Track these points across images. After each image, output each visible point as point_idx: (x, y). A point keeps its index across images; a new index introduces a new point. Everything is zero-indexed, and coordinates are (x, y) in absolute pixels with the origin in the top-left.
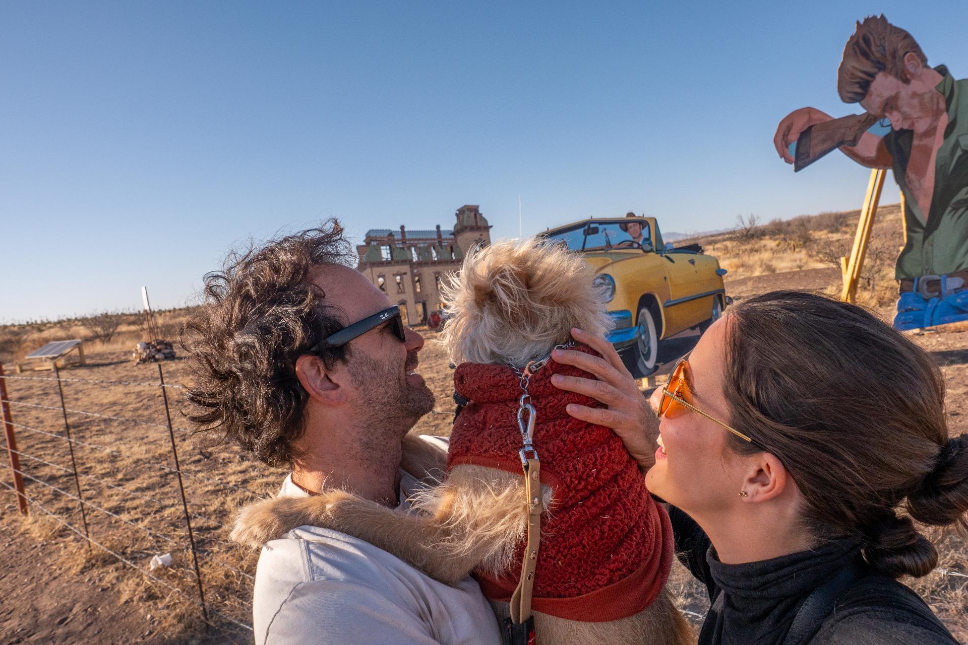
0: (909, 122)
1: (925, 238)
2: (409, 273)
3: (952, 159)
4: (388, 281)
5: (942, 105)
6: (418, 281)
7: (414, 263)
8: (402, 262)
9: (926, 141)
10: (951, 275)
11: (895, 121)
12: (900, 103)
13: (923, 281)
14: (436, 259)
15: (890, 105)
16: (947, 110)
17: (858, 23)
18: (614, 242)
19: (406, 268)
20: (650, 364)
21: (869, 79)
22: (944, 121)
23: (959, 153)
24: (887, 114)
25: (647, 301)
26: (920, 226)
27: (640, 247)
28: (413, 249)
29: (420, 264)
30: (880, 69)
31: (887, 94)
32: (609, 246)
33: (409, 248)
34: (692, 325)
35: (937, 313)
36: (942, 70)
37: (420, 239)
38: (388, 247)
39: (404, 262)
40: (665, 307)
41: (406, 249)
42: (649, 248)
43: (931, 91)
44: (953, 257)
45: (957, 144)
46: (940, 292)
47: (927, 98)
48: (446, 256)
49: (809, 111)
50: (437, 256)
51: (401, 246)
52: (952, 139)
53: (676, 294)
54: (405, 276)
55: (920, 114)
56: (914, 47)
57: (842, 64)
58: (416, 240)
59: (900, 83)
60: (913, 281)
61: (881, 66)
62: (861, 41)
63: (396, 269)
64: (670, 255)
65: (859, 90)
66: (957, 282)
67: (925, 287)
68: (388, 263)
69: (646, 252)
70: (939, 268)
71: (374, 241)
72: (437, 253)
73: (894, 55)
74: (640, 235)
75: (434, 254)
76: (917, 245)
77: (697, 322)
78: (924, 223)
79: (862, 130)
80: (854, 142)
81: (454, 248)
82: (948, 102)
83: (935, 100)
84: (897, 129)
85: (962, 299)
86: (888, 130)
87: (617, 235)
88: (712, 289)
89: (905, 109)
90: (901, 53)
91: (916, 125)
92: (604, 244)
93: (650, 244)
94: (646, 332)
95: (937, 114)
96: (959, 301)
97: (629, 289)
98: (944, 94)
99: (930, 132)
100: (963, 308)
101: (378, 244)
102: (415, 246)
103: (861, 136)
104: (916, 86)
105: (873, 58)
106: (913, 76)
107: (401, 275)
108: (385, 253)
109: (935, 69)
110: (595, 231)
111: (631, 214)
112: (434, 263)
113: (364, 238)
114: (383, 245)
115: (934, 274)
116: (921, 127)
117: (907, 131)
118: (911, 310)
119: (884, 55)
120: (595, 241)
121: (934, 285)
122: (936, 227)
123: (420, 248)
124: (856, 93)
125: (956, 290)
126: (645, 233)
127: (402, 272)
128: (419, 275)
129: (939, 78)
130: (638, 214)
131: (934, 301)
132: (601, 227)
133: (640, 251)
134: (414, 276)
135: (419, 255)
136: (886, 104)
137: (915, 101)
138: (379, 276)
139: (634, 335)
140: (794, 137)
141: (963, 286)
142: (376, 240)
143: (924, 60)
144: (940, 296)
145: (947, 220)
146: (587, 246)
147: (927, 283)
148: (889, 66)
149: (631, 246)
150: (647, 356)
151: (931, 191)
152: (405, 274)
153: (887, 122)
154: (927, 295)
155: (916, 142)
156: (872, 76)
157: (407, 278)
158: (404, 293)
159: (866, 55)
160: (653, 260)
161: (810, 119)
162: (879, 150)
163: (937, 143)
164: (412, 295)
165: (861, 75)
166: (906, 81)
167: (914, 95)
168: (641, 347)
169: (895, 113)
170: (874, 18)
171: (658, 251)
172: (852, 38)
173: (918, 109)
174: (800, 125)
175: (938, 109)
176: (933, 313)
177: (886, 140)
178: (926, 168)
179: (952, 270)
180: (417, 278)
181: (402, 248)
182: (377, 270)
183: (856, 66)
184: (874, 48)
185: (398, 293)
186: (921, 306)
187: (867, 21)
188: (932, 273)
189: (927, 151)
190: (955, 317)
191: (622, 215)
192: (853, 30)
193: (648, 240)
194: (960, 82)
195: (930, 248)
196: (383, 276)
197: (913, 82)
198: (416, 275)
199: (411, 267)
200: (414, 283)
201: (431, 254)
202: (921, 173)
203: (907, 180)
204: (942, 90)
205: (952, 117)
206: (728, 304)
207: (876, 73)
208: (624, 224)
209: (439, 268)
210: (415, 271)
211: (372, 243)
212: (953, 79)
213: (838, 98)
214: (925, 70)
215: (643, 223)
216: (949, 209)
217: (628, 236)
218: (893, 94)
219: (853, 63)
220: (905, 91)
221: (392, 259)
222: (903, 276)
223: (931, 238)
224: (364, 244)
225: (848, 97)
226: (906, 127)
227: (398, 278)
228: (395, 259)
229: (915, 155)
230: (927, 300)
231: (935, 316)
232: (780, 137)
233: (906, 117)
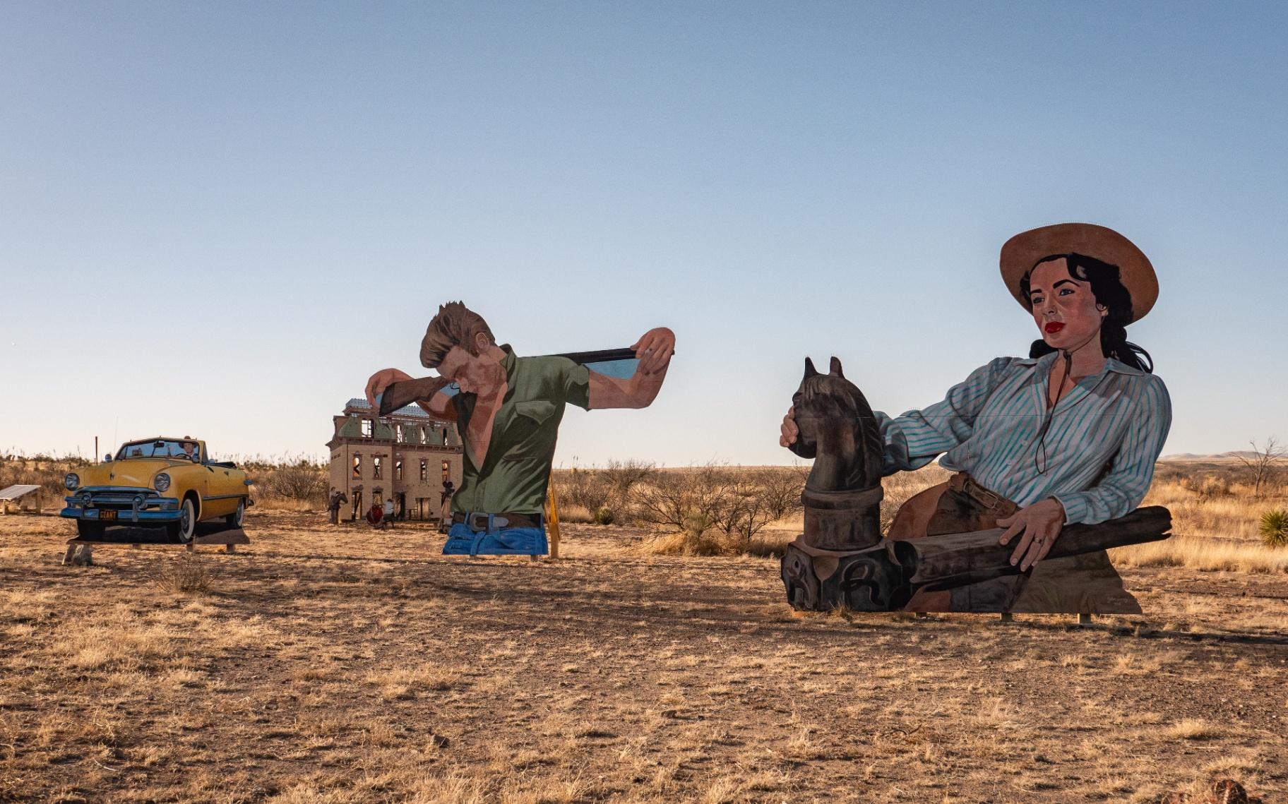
0: (475, 387)
1: (478, 482)
2: (390, 456)
3: (509, 420)
4: (365, 462)
5: (504, 376)
6: (400, 466)
7: (398, 445)
8: (384, 441)
9: (487, 404)
10: (498, 515)
11: (463, 385)
12: (469, 371)
13: (474, 516)
14: (424, 443)
15: (460, 372)
16: (508, 381)
17: (441, 307)
18: (173, 454)
19: (387, 450)
20: (188, 536)
21: (446, 350)
22: (504, 389)
23: (515, 416)
24: (457, 379)
25: (191, 495)
26: (475, 471)
27: (191, 459)
28: (399, 427)
29: (404, 446)
30: (455, 344)
31: (458, 364)
32: (170, 455)
33: (394, 426)
34: (221, 515)
35: (482, 545)
36: (507, 348)
37: (408, 417)
38: (370, 422)
39: (387, 442)
40: (203, 500)
41: (390, 426)
42: (197, 460)
43: (495, 364)
44: (501, 500)
45: (514, 409)
46: (487, 528)
47: (491, 370)
48: (437, 440)
49: (393, 372)
50: (426, 439)
51: (385, 422)
52: (510, 404)
53: (212, 493)
54: (385, 459)
55: (484, 382)
56: (485, 328)
57: (426, 337)
58: (404, 416)
59: (470, 356)
60: (465, 515)
61: (456, 342)
62: (442, 321)
63: (375, 449)
64: (211, 467)
65: (436, 359)
66: (503, 522)
67: (475, 521)
68: (367, 441)
69: (194, 462)
70: (488, 508)
71: (354, 412)
72: (427, 436)
73: (467, 333)
74: (192, 451)
75: (423, 437)
76: (471, 487)
77: (226, 513)
78: (479, 471)
79: (435, 390)
80: (428, 399)
81: (448, 431)
82: (509, 374)
83: (498, 372)
84: (464, 391)
85: (505, 536)
86: (457, 392)
87: (176, 450)
88: (238, 493)
89: (472, 376)
90: (473, 332)
91: (480, 390)
92: (166, 454)
93: (198, 458)
94: (188, 514)
95: (498, 383)
96: (502, 537)
97: (180, 485)
98: (506, 367)
99: (492, 397)
100: (506, 544)
101: (358, 417)
102: (402, 425)
103: (434, 394)
104: (483, 359)
105: (450, 334)
106: (482, 351)
107: (381, 457)
108: (366, 429)
109: (501, 347)
110: (162, 445)
111: (187, 437)
112: (421, 448)
113: (344, 408)
114: (364, 419)
115: (483, 512)
116: (485, 391)
117: (472, 394)
118: (461, 538)
119: (459, 333)
120: (160, 452)
121: (483, 521)
122: (489, 474)
123: (407, 427)
124: (434, 361)
125: (501, 528)
126: (196, 451)
127: (383, 453)
128: (402, 460)
129: (504, 355)
130: (193, 437)
131: (481, 534)
132: (166, 444)
133: (191, 462)
134: (395, 460)
135: (405, 435)
136: (457, 372)
137: (482, 371)
138: (355, 456)
139: (179, 515)
140: (381, 390)
141: (508, 526)
142: (357, 412)
143: (492, 339)
144: (487, 531)
145: (499, 469)
146: (155, 455)
147: (477, 519)
148: (463, 341)
149: (185, 458)
150: (186, 530)
151: (488, 444)
152: (386, 456)
153: (456, 385)
154: (476, 528)
155: (478, 404)
156: (448, 348)
157: (387, 461)
158: (382, 479)
159: (444, 331)
160: (199, 468)
161: (394, 378)
162: (448, 406)
163: (497, 405)
164: (390, 483)
165: (440, 347)
166: (476, 355)
167: (481, 366)
168: (182, 523)
169: (464, 379)
170: (454, 303)
171: (203, 463)
172: (435, 317)
173: (483, 378)
174: (386, 381)
175: (500, 379)
176: (479, 545)
177: (455, 398)
178: (485, 424)
179: (500, 511)
180: (398, 464)
181: (387, 425)
182: (354, 448)
183: (437, 340)
184: (451, 327)
185: (375, 478)
186: (470, 537)
187: (449, 305)
188: (482, 510)
189: (487, 412)
190: (497, 550)
191: (181, 437)
192: (437, 312)
193: (197, 455)
194: (521, 359)
195: (482, 491)
196: (359, 456)
197: (481, 355)
198: (398, 460)
199: (394, 449)
200: (394, 468)
201: (420, 436)
202: (480, 429)
203: (467, 433)
204: (504, 364)
205: (511, 387)
206: (250, 505)
207: (451, 347)
208: (181, 443)
209: (426, 454)
210: (398, 454)
211: (353, 415)
212: (515, 356)
213: (420, 363)
214: (492, 347)
215: (195, 444)
216: (502, 461)
217: (183, 451)
218: (464, 363)
219: (434, 337)
220: (474, 362)
221: (373, 437)
222: (456, 510)
223: (483, 482)
224: (343, 414)
225: (427, 363)
226: (471, 391)
227: (377, 461)
228: (377, 436)
229: (477, 415)
230: (475, 533)
231: (480, 546)
232: (370, 389)
233: (472, 383)
